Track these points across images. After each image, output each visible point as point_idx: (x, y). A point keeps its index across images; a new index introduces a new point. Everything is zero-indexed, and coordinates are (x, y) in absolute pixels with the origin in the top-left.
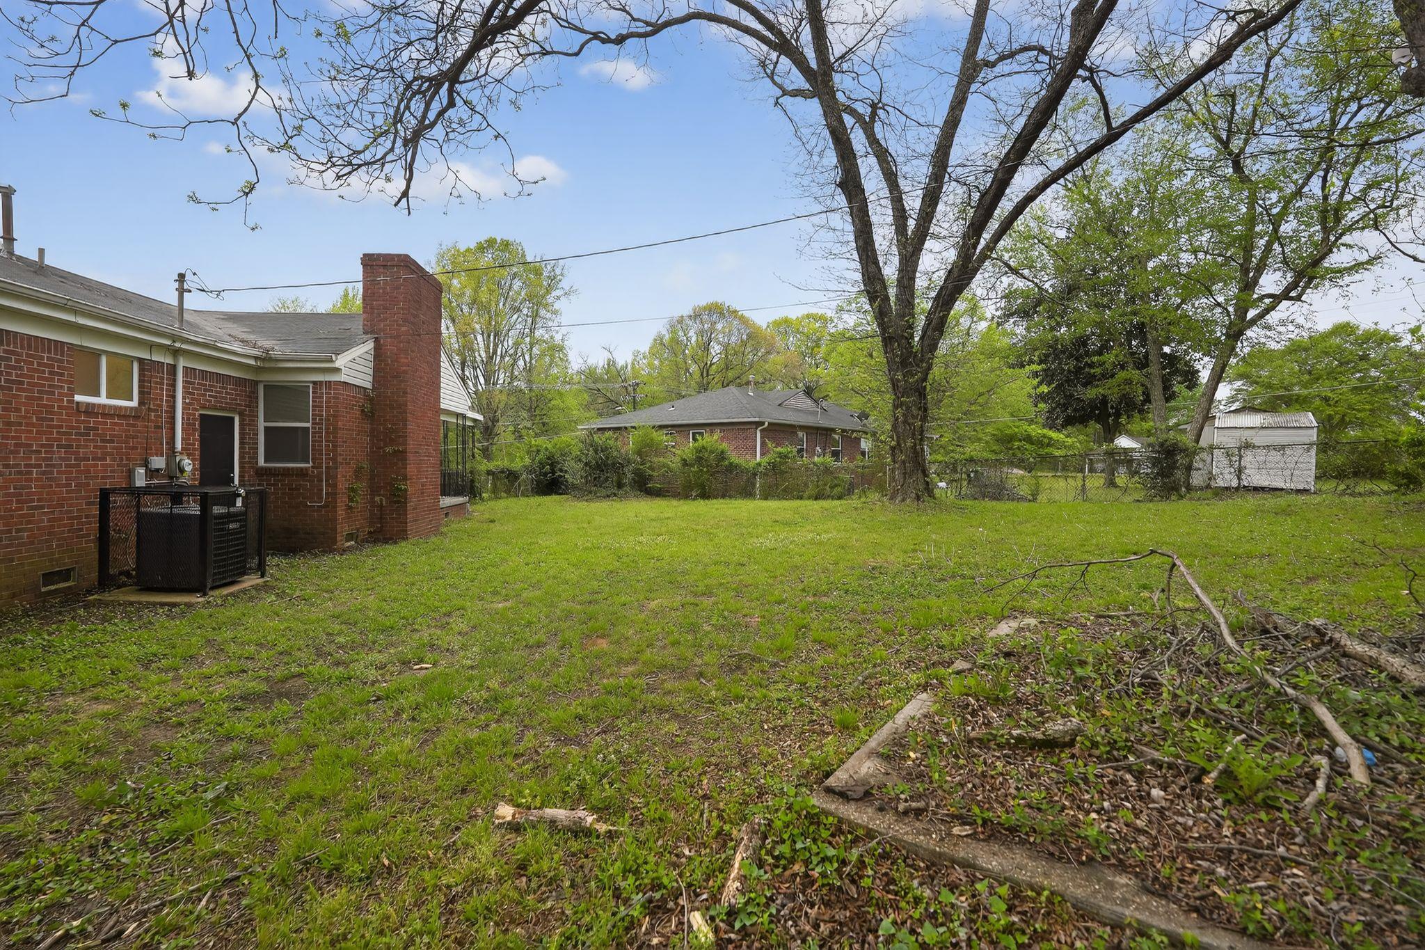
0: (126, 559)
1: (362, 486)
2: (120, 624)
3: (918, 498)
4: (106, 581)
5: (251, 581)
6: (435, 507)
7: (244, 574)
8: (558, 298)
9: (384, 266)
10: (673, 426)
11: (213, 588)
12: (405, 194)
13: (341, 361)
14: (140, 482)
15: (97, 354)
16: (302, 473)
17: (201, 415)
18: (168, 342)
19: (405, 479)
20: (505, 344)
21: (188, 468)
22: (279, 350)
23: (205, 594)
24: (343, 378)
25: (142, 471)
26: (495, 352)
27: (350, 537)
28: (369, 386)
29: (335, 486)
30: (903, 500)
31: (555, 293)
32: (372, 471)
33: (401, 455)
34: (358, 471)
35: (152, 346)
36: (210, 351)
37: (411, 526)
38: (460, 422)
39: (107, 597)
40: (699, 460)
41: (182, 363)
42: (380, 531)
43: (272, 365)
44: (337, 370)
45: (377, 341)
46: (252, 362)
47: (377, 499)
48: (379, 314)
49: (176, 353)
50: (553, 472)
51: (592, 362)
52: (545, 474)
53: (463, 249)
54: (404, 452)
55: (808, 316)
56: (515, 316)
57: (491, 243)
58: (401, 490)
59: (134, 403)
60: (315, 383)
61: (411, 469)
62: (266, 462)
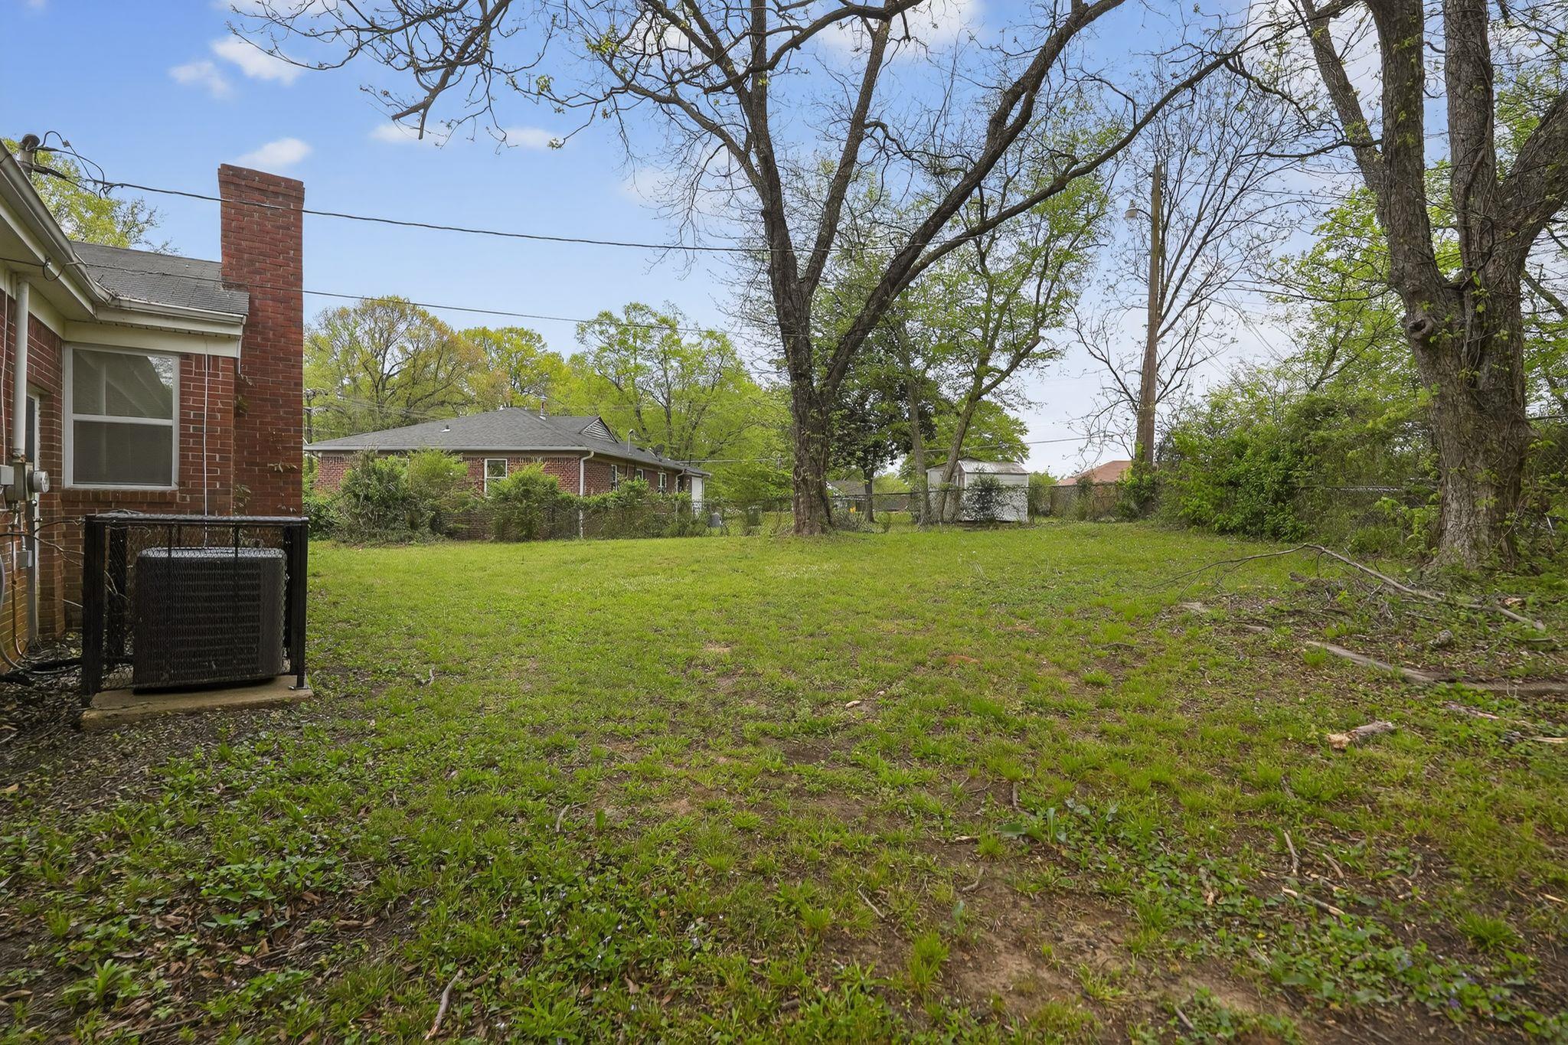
3: (823, 531)
10: (465, 452)
16: (162, 501)
22: (127, 295)
23: (299, 685)
30: (811, 533)
40: (527, 494)
55: (511, 331)
60: (185, 356)
62: (77, 478)
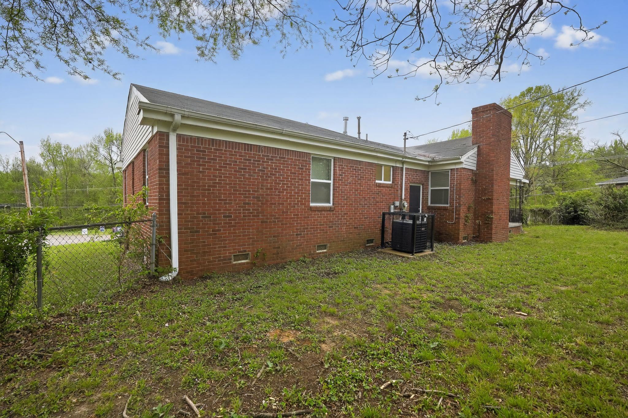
0: (388, 237)
1: (471, 215)
2: (387, 261)
4: (383, 245)
5: (428, 252)
6: (505, 228)
7: (425, 249)
8: (576, 109)
9: (483, 112)
11: (415, 253)
12: (498, 71)
13: (463, 159)
14: (392, 211)
15: (381, 166)
16: (445, 209)
17: (410, 186)
18: (401, 159)
19: (492, 212)
20: (538, 142)
21: (406, 206)
22: (438, 157)
23: (413, 255)
24: (464, 166)
25: (392, 207)
26: (531, 147)
27: (465, 238)
28: (475, 169)
29: (459, 214)
31: (573, 107)
32: (475, 208)
33: (490, 201)
34: (469, 208)
35: (396, 161)
36: (414, 161)
37: (493, 236)
38: (518, 184)
39: (383, 250)
41: (405, 166)
42: (477, 237)
43: (435, 164)
44: (461, 163)
45: (479, 147)
46: (427, 163)
47: (477, 221)
48: (480, 135)
49: (403, 163)
50: (576, 211)
51: (601, 144)
52: (569, 213)
53: (513, 97)
54: (492, 199)
56: (544, 126)
57: (529, 90)
58: (490, 218)
59: (391, 183)
60: (451, 170)
61: (495, 208)
62: (431, 203)
